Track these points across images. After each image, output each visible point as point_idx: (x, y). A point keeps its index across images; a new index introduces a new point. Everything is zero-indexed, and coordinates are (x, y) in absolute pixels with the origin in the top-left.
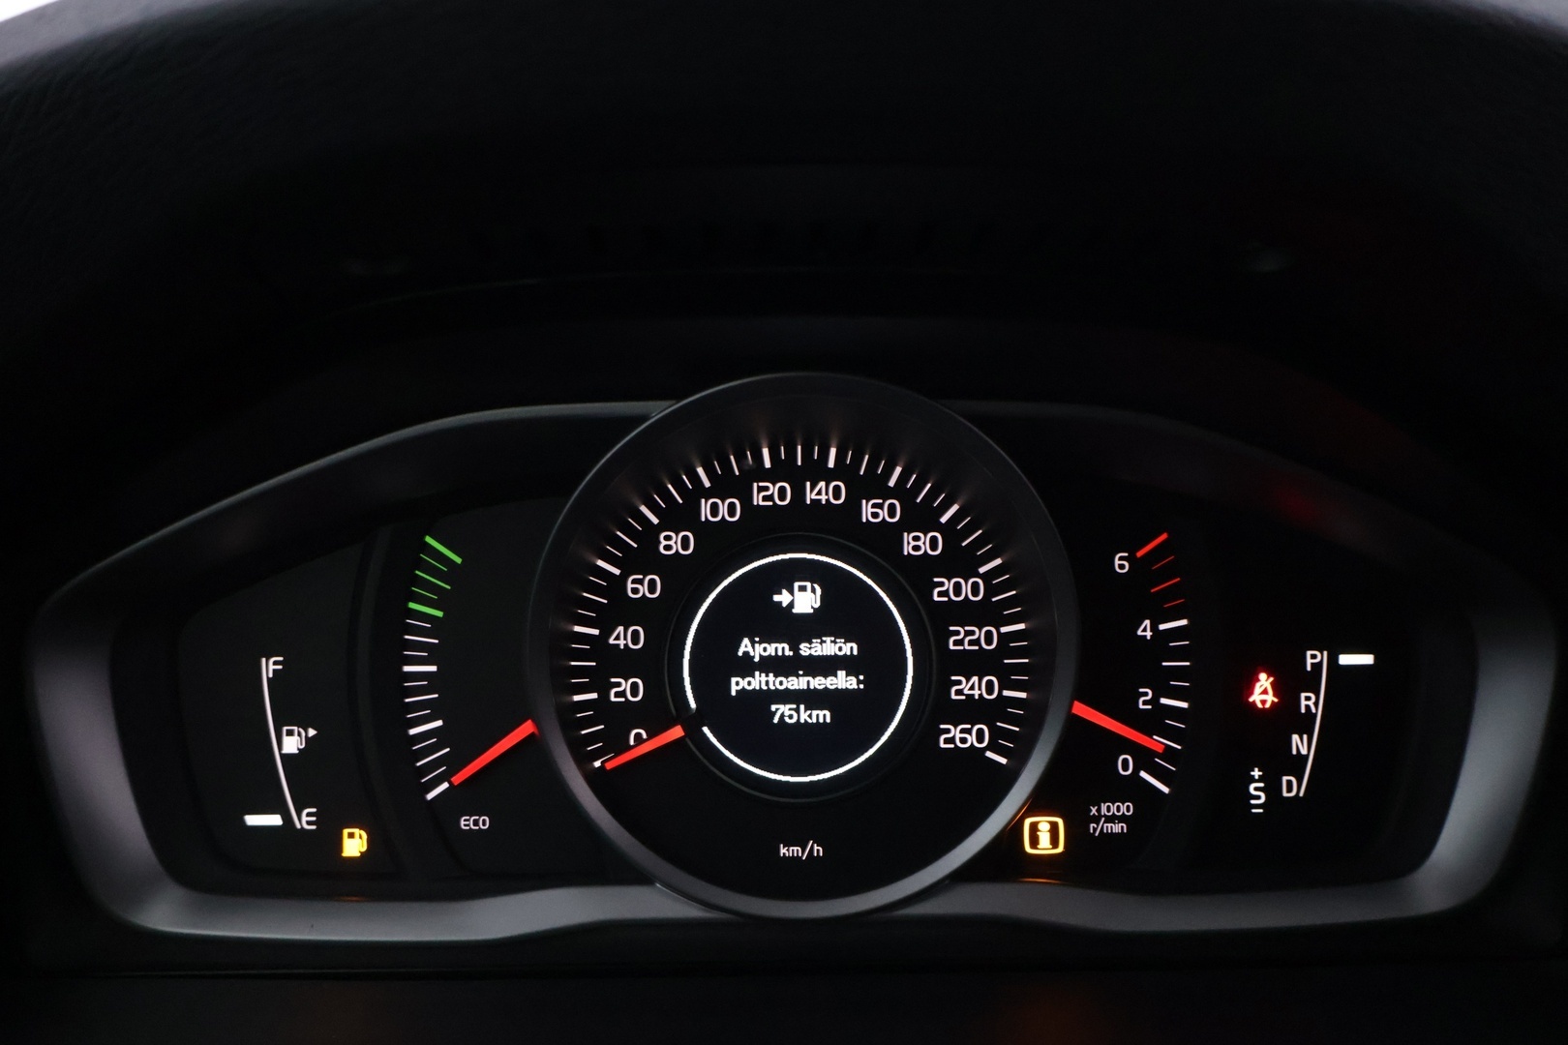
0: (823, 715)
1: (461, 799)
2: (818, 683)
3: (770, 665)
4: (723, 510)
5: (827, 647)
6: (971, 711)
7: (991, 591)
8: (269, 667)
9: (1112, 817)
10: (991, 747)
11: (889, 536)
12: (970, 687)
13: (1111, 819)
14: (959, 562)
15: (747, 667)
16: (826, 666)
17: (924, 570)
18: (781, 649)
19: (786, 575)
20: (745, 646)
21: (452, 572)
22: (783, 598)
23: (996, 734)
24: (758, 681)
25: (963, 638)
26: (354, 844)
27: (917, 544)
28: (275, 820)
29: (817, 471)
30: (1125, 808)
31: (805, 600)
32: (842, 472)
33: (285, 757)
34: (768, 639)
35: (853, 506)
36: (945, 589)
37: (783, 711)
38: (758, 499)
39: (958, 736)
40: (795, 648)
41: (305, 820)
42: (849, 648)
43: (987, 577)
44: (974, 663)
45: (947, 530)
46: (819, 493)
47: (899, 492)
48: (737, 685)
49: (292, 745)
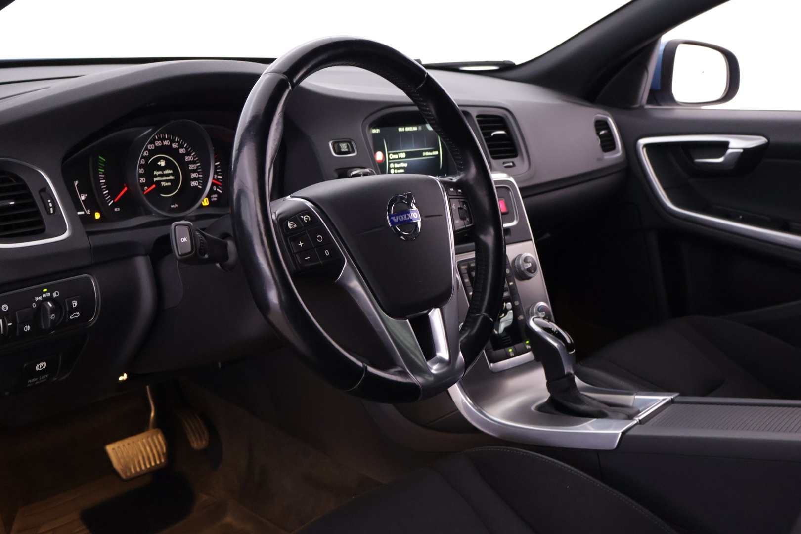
0: (169, 184)
1: (114, 205)
2: (168, 178)
3: (160, 175)
4: (151, 146)
5: (167, 172)
6: (195, 179)
7: (194, 158)
8: (76, 183)
9: (214, 197)
10: (199, 185)
11: (177, 150)
12: (194, 175)
13: (214, 198)
14: (188, 154)
15: (156, 176)
16: (168, 175)
17: (184, 155)
18: (160, 172)
19: (159, 159)
20: (155, 173)
21: (104, 163)
22: (159, 163)
23: (199, 183)
24: (158, 179)
25: (191, 167)
26: (97, 216)
27: (182, 151)
28: (83, 213)
29: (164, 139)
30: (216, 196)
31: (162, 163)
32: (168, 139)
33: (82, 200)
34: (158, 171)
35: (171, 145)
36: (187, 159)
37: (163, 184)
38: (156, 145)
39: (194, 184)
40: (163, 172)
41: (88, 212)
42: (171, 171)
43: (193, 156)
44: (194, 171)
45: (186, 148)
46: (166, 143)
47: (177, 142)
48: (155, 179)
49: (83, 198)
